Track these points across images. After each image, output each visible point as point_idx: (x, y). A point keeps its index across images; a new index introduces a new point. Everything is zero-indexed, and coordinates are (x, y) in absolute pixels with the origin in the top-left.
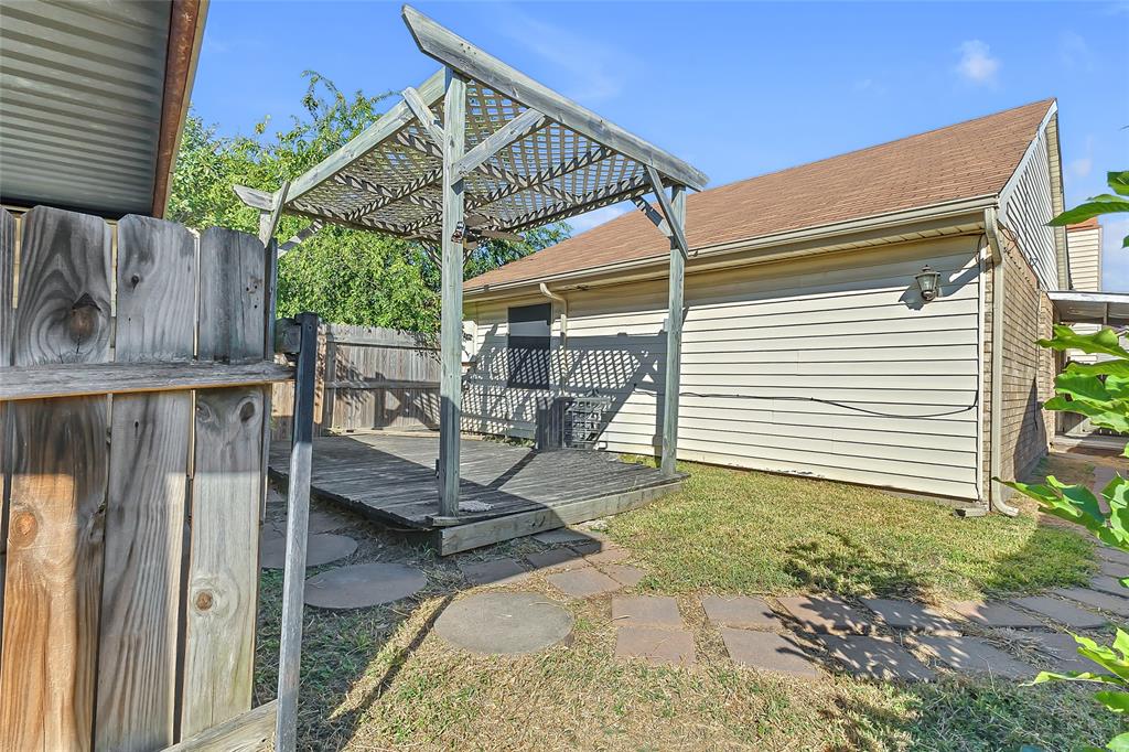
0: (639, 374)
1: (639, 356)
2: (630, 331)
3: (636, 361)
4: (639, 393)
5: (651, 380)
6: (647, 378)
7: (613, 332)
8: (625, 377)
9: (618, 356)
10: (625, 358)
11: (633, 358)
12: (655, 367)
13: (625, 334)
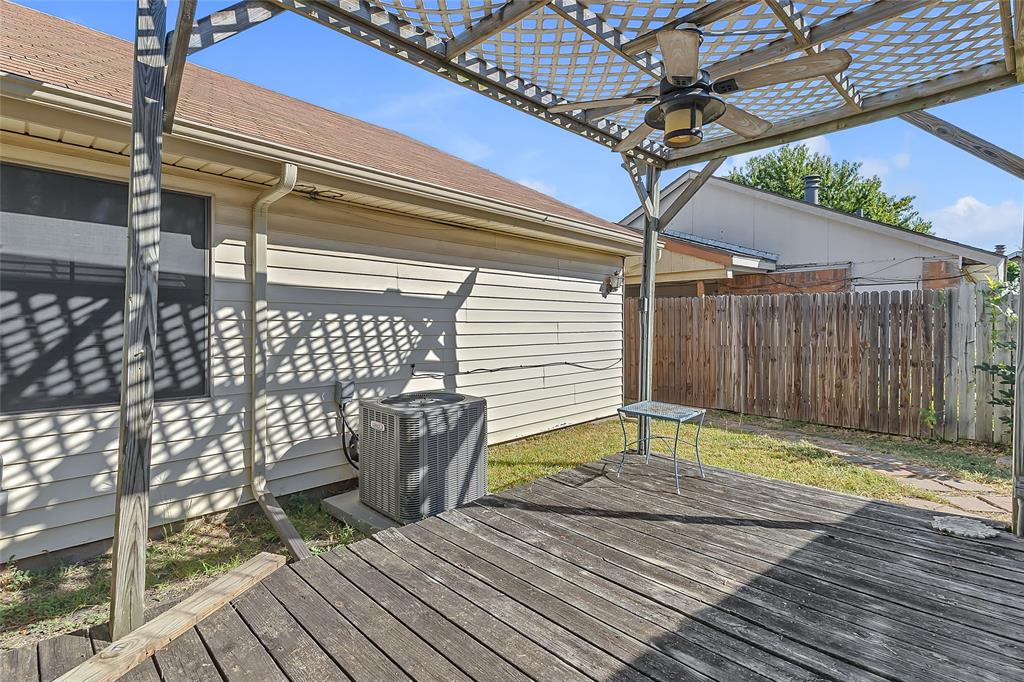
0: (419, 351)
1: (419, 325)
2: (407, 288)
3: (416, 333)
4: (419, 377)
5: (437, 359)
6: (431, 356)
7: (380, 286)
8: (398, 356)
9: (387, 325)
10: (397, 328)
11: (411, 328)
12: (441, 340)
13: (398, 291)
